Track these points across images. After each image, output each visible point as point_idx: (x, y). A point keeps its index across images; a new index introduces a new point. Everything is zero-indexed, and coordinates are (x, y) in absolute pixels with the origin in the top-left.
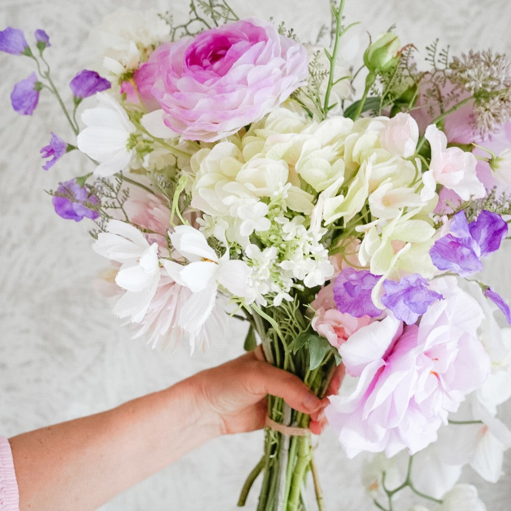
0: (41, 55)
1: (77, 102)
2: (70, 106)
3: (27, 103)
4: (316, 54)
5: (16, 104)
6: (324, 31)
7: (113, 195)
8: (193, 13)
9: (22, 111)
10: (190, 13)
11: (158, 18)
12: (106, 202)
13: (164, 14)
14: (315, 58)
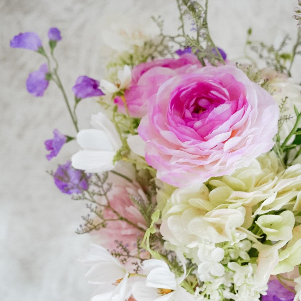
0: (52, 53)
1: (77, 101)
2: (72, 102)
3: (39, 88)
4: (284, 100)
5: (31, 88)
6: (287, 41)
7: (100, 184)
8: (181, 30)
9: (35, 94)
10: (179, 29)
11: (152, 20)
12: (94, 190)
13: (156, 17)
14: (282, 103)
